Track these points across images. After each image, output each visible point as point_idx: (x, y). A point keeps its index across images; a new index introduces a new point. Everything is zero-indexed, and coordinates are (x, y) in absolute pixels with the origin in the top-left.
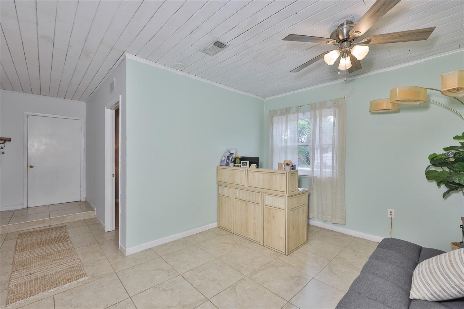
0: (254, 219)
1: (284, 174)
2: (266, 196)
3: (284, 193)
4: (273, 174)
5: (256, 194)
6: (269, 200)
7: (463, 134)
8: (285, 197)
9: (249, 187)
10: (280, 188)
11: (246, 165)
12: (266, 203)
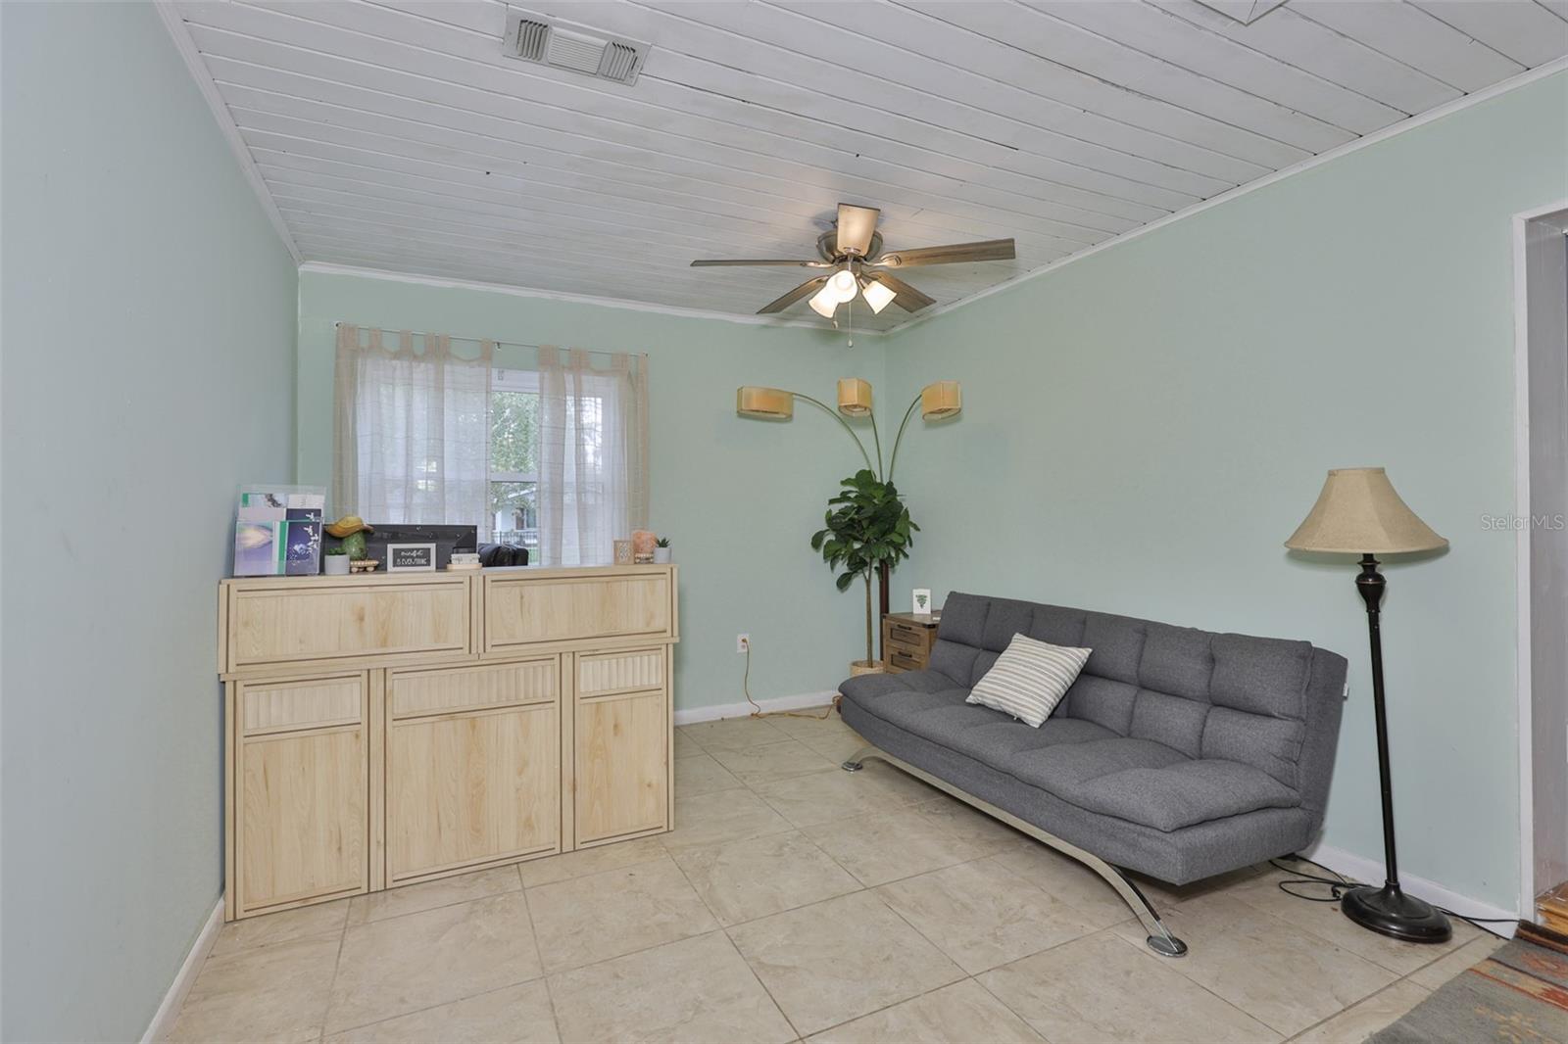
0: (520, 773)
1: (664, 573)
2: (582, 664)
3: (664, 635)
4: (618, 581)
5: (534, 668)
6: (594, 676)
7: (857, 476)
8: (664, 647)
9: (496, 649)
10: (648, 624)
11: (423, 561)
12: (583, 690)
